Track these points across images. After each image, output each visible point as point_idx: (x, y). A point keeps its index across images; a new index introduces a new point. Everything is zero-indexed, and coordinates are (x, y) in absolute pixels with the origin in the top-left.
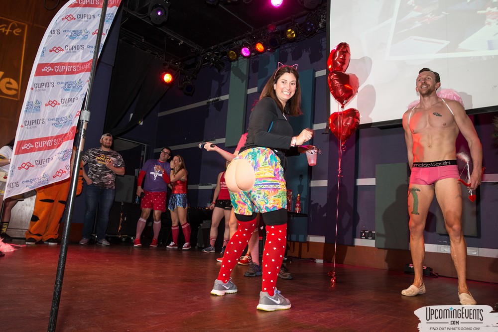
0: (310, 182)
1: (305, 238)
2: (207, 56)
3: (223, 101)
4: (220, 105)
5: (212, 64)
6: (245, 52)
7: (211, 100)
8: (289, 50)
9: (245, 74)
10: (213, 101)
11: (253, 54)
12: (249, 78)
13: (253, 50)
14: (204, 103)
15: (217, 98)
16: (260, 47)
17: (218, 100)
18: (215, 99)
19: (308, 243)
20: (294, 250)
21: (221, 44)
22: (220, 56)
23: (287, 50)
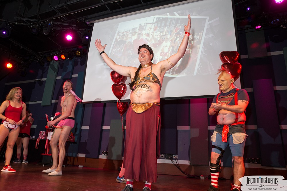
0: (81, 126)
1: (77, 154)
2: (36, 57)
3: (43, 81)
4: (42, 83)
5: (38, 61)
6: (56, 58)
7: (37, 80)
8: (79, 60)
9: (56, 69)
10: (38, 80)
11: (60, 59)
12: (58, 71)
13: (59, 58)
14: (33, 81)
15: (40, 79)
16: (63, 57)
17: (41, 80)
18: (39, 79)
19: (78, 157)
20: (70, 161)
21: (44, 52)
22: (43, 58)
23: (78, 60)
